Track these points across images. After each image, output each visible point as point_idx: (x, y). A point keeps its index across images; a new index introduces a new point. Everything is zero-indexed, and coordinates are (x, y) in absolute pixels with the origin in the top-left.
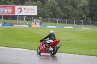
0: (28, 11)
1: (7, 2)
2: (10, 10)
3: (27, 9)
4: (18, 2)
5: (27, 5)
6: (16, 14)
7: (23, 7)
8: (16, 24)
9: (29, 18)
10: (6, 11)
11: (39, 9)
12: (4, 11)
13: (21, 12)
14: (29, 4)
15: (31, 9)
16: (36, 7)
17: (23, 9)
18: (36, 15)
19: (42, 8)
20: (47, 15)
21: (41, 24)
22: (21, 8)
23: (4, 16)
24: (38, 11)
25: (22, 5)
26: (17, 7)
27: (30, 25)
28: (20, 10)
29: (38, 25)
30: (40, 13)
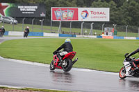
0: (97, 15)
1: (67, 2)
2: (71, 14)
3: (95, 13)
4: (82, 2)
5: (95, 7)
6: (80, 19)
7: (89, 9)
8: (80, 34)
9: (98, 25)
11: (113, 13)
12: (62, 16)
13: (86, 16)
14: (98, 6)
15: (101, 13)
16: (108, 9)
17: (90, 13)
18: (108, 20)
19: (116, 11)
20: (123, 21)
21: (115, 34)
22: (86, 11)
23: (62, 22)
24: (111, 16)
26: (80, 10)
27: (99, 36)
28: (85, 14)
30: (113, 18)
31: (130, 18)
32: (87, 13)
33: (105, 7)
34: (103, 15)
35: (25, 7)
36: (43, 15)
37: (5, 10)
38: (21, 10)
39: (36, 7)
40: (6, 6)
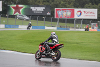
0: (88, 14)
1: (67, 5)
2: (69, 13)
3: (87, 13)
4: (78, 4)
5: (87, 8)
7: (82, 10)
10: (64, 14)
12: (63, 14)
13: (80, 15)
14: (89, 7)
15: (91, 13)
16: (97, 10)
17: (83, 12)
18: (96, 18)
22: (80, 11)
24: (98, 15)
25: (82, 8)
26: (76, 10)
29: (96, 29)
32: (81, 13)
33: (95, 8)
34: (93, 14)
35: (36, 8)
36: (49, 14)
37: (21, 10)
38: (33, 10)
39: (44, 8)
40: (22, 7)
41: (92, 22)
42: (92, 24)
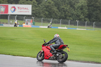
0: (22, 10)
2: (3, 9)
3: (21, 8)
5: (21, 4)
7: (16, 6)
8: (7, 23)
11: (34, 9)
13: (14, 11)
14: (23, 3)
15: (25, 9)
17: (17, 8)
18: (30, 14)
19: (37, 7)
20: (42, 15)
22: (14, 7)
24: (33, 11)
25: (16, 4)
26: (10, 6)
28: (13, 9)
29: (30, 25)
31: (47, 13)
32: (15, 9)
33: (29, 4)
34: (27, 10)
41: (26, 18)
42: (26, 20)
